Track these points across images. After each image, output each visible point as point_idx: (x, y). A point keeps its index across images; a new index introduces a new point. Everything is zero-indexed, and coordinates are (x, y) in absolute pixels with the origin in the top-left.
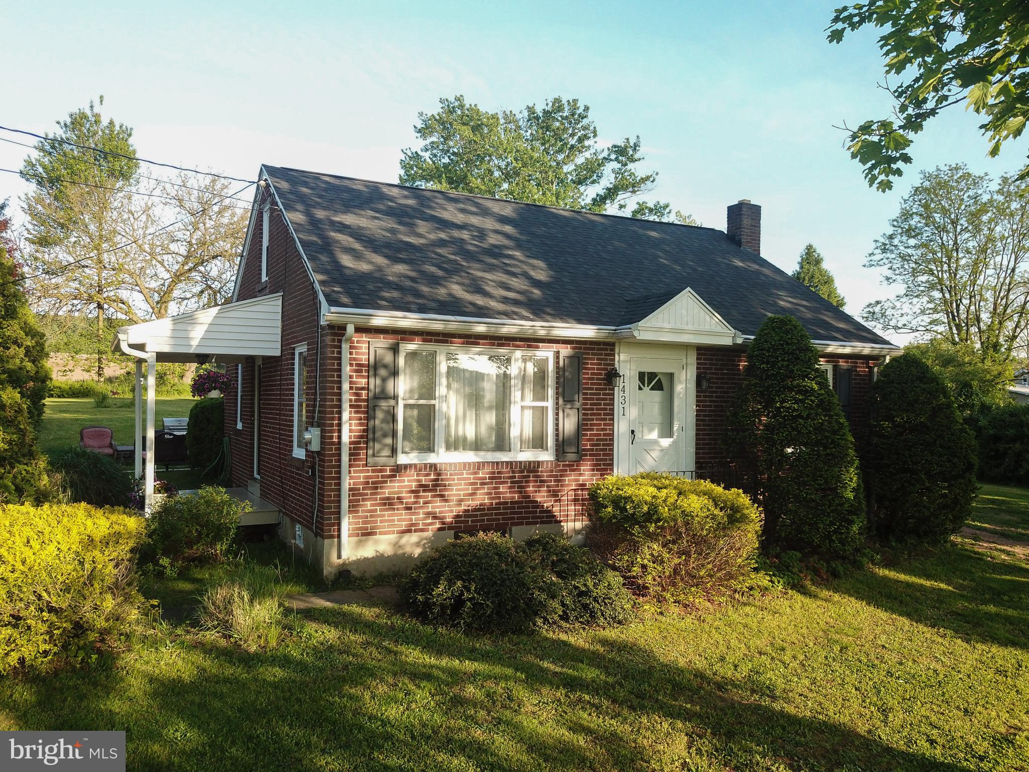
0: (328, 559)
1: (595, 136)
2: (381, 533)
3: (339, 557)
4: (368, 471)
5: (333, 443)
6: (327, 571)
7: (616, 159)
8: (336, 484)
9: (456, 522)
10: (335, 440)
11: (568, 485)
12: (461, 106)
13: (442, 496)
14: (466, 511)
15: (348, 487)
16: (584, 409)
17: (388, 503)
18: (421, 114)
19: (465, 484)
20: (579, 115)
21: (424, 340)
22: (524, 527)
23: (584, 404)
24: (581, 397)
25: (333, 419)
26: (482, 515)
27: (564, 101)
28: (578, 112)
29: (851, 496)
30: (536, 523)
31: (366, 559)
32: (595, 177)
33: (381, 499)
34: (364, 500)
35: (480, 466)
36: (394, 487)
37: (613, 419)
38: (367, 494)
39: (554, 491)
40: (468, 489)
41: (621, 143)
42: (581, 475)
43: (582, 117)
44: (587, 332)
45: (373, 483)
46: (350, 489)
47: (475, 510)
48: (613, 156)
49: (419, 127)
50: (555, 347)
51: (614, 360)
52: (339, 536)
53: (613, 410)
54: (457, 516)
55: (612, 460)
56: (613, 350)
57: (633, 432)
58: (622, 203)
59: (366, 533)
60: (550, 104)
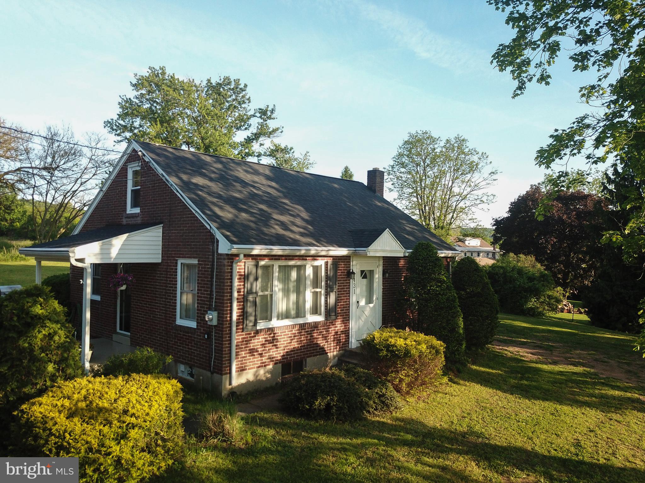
0: (225, 386)
1: (249, 102)
2: (249, 369)
3: (230, 384)
4: (243, 335)
5: (227, 321)
6: (224, 393)
7: (261, 117)
8: (228, 344)
9: (283, 359)
10: (228, 319)
11: (331, 333)
12: (164, 73)
13: (275, 345)
14: (287, 352)
15: (235, 344)
16: (338, 292)
17: (252, 352)
18: (136, 75)
19: (287, 337)
20: (241, 89)
21: (270, 260)
22: (312, 358)
23: (338, 289)
24: (337, 285)
25: (227, 307)
26: (294, 354)
27: (232, 80)
28: (240, 87)
29: (461, 331)
30: (317, 355)
31: (242, 384)
32: (246, 126)
33: (249, 350)
34: (241, 351)
35: (294, 326)
36: (255, 343)
37: (349, 296)
38: (242, 348)
39: (325, 337)
40: (288, 340)
41: (263, 107)
42: (336, 327)
43: (242, 90)
44: (343, 252)
45: (246, 341)
46: (237, 346)
47: (291, 351)
48: (258, 115)
49: (134, 83)
50: (326, 259)
51: (350, 265)
52: (230, 373)
53: (349, 291)
54: (283, 355)
55: (349, 317)
56: (350, 259)
57: (358, 302)
58: (262, 142)
59: (242, 370)
60: (222, 80)
